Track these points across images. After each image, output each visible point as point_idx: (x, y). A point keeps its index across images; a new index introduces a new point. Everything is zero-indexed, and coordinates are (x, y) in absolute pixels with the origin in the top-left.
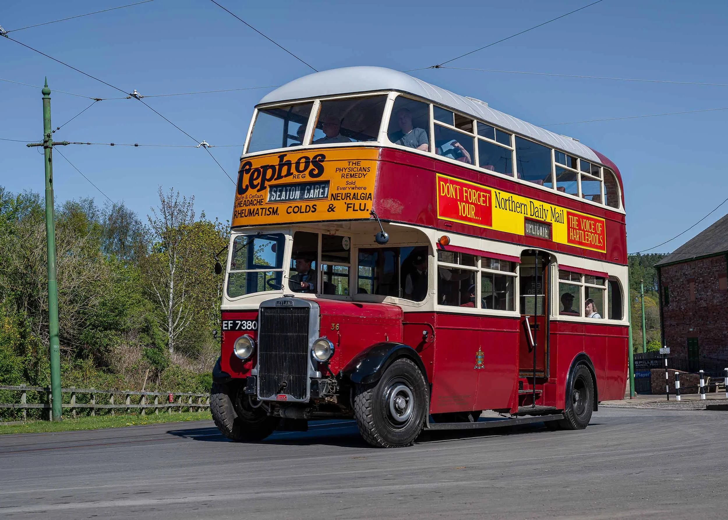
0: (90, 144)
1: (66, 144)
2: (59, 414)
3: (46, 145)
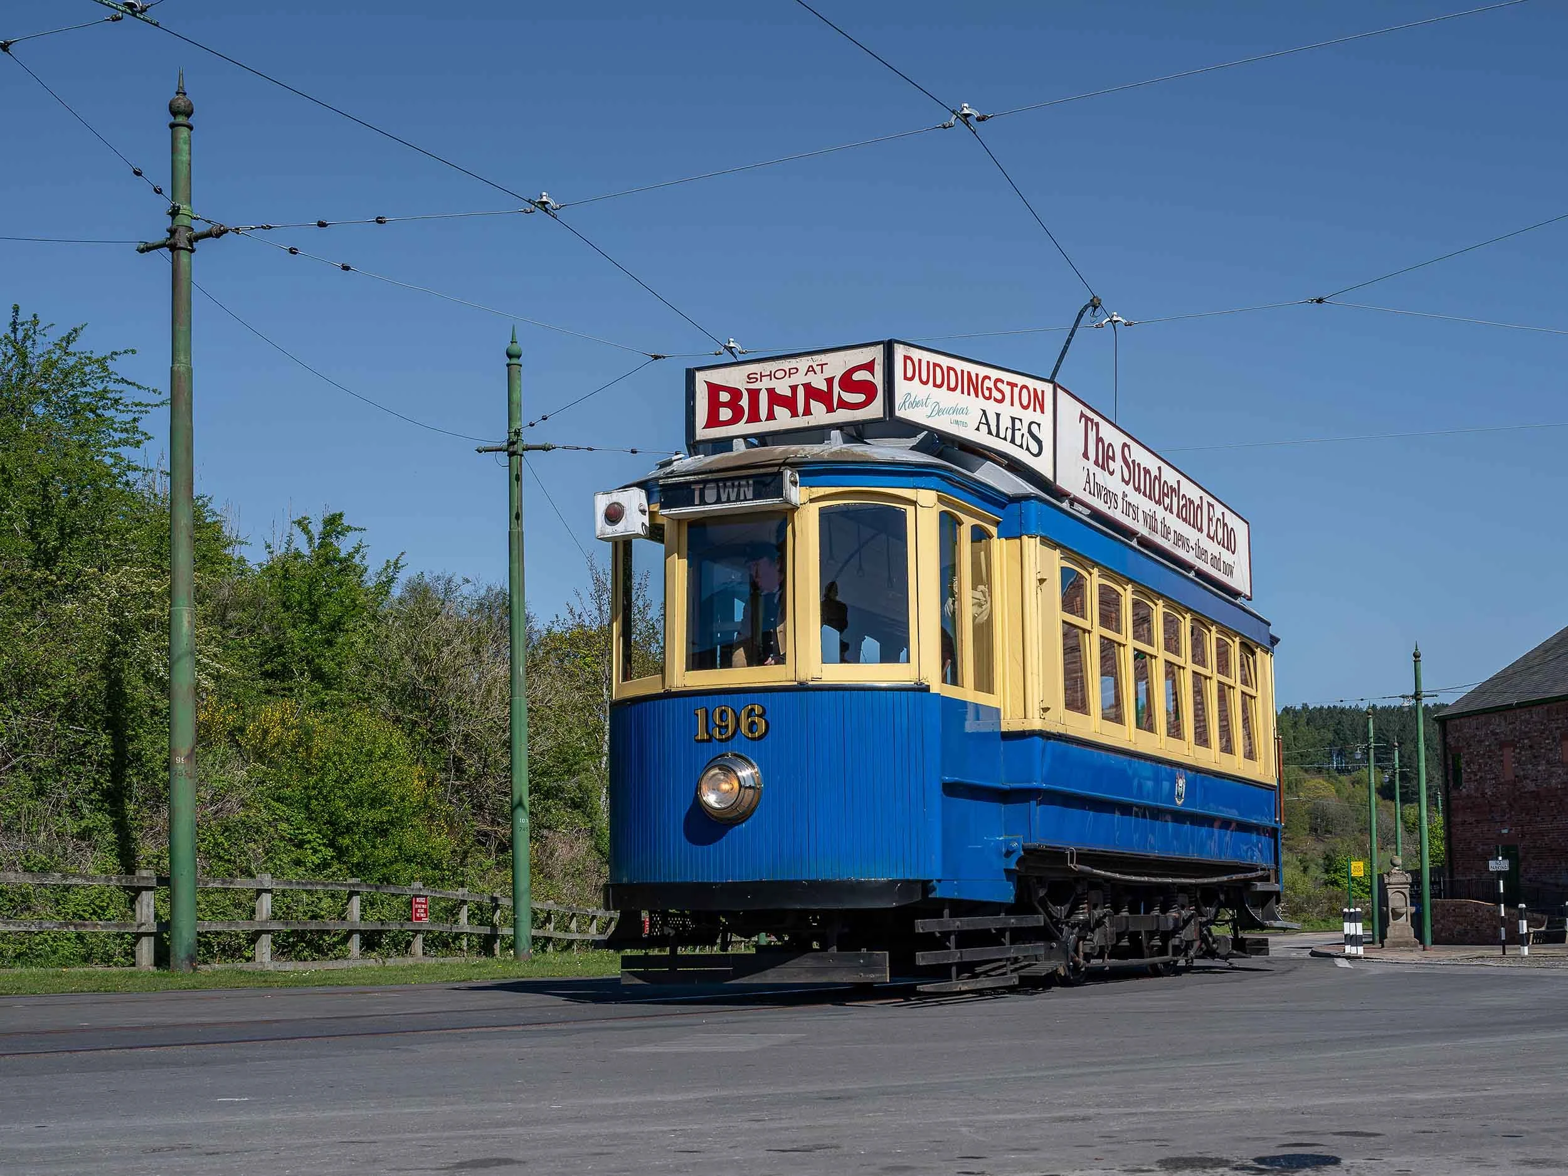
0: (591, 449)
1: (549, 449)
2: (527, 946)
3: (512, 449)
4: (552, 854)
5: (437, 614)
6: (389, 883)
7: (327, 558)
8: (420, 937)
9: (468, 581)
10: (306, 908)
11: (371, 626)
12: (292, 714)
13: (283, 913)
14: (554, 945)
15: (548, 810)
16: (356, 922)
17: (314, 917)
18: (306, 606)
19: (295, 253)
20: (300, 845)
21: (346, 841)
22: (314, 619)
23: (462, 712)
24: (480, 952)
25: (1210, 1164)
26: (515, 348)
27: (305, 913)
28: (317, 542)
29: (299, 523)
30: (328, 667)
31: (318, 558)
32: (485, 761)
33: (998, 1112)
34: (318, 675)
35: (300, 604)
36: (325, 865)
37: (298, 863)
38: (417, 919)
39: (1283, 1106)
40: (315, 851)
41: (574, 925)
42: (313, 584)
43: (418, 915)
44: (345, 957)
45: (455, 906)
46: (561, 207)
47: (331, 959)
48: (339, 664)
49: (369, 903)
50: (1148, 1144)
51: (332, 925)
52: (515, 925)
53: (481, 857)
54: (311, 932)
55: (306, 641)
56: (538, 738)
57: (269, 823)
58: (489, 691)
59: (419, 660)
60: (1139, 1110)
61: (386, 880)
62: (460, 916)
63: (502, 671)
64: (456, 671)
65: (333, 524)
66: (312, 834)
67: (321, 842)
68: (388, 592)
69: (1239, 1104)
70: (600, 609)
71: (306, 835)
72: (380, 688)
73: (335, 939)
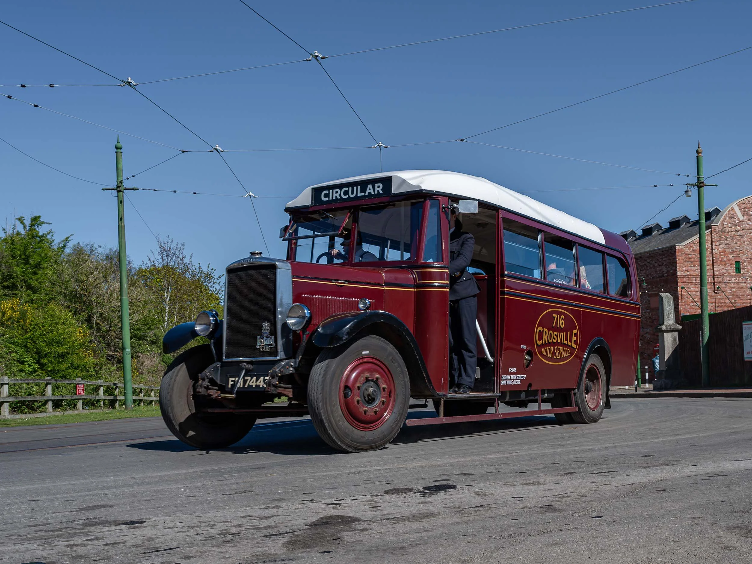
1: (135, 190)
2: (131, 404)
3: (119, 189)
4: (142, 364)
5: (86, 261)
6: (66, 378)
7: (32, 235)
8: (81, 402)
9: (100, 247)
10: (26, 391)
11: (55, 266)
12: (17, 305)
13: (14, 393)
14: (144, 403)
15: (140, 345)
16: (49, 396)
17: (30, 394)
18: (23, 257)
19: (11, 98)
20: (23, 363)
21: (45, 361)
22: (27, 262)
23: (99, 303)
24: (109, 407)
25: (405, 491)
26: (119, 145)
27: (25, 393)
28: (28, 228)
29: (19, 219)
30: (35, 284)
31: (28, 236)
32: (110, 325)
33: (324, 471)
34: (30, 287)
35: (20, 256)
36: (35, 371)
37: (21, 371)
38: (79, 394)
39: (439, 463)
40: (30, 366)
41: (152, 394)
42: (26, 247)
43: (79, 392)
44: (45, 412)
45: (96, 388)
46: (137, 84)
47: (38, 413)
48: (40, 283)
49: (56, 388)
50: (382, 483)
51: (38, 398)
52: (125, 394)
53: (109, 366)
54: (28, 401)
55: (23, 272)
56: (134, 315)
57: (7, 354)
58: (111, 295)
59: (79, 281)
60: (382, 468)
61: (64, 377)
62: (99, 392)
63: (117, 285)
64: (96, 286)
65: (36, 220)
66: (28, 358)
67: (32, 361)
68: (63, 251)
69: (422, 463)
70: (163, 259)
71: (25, 358)
72: (60, 293)
73: (40, 404)
